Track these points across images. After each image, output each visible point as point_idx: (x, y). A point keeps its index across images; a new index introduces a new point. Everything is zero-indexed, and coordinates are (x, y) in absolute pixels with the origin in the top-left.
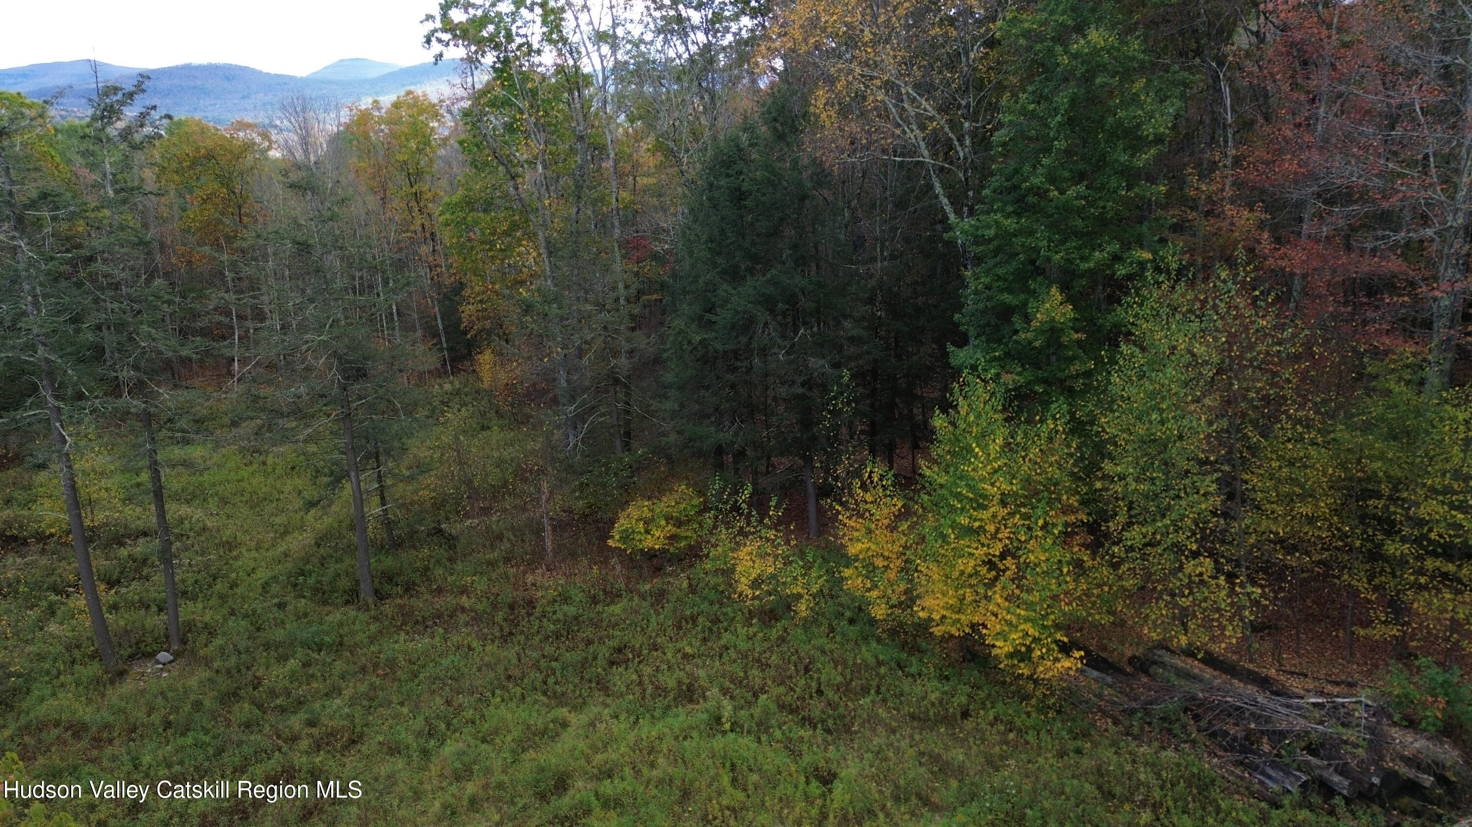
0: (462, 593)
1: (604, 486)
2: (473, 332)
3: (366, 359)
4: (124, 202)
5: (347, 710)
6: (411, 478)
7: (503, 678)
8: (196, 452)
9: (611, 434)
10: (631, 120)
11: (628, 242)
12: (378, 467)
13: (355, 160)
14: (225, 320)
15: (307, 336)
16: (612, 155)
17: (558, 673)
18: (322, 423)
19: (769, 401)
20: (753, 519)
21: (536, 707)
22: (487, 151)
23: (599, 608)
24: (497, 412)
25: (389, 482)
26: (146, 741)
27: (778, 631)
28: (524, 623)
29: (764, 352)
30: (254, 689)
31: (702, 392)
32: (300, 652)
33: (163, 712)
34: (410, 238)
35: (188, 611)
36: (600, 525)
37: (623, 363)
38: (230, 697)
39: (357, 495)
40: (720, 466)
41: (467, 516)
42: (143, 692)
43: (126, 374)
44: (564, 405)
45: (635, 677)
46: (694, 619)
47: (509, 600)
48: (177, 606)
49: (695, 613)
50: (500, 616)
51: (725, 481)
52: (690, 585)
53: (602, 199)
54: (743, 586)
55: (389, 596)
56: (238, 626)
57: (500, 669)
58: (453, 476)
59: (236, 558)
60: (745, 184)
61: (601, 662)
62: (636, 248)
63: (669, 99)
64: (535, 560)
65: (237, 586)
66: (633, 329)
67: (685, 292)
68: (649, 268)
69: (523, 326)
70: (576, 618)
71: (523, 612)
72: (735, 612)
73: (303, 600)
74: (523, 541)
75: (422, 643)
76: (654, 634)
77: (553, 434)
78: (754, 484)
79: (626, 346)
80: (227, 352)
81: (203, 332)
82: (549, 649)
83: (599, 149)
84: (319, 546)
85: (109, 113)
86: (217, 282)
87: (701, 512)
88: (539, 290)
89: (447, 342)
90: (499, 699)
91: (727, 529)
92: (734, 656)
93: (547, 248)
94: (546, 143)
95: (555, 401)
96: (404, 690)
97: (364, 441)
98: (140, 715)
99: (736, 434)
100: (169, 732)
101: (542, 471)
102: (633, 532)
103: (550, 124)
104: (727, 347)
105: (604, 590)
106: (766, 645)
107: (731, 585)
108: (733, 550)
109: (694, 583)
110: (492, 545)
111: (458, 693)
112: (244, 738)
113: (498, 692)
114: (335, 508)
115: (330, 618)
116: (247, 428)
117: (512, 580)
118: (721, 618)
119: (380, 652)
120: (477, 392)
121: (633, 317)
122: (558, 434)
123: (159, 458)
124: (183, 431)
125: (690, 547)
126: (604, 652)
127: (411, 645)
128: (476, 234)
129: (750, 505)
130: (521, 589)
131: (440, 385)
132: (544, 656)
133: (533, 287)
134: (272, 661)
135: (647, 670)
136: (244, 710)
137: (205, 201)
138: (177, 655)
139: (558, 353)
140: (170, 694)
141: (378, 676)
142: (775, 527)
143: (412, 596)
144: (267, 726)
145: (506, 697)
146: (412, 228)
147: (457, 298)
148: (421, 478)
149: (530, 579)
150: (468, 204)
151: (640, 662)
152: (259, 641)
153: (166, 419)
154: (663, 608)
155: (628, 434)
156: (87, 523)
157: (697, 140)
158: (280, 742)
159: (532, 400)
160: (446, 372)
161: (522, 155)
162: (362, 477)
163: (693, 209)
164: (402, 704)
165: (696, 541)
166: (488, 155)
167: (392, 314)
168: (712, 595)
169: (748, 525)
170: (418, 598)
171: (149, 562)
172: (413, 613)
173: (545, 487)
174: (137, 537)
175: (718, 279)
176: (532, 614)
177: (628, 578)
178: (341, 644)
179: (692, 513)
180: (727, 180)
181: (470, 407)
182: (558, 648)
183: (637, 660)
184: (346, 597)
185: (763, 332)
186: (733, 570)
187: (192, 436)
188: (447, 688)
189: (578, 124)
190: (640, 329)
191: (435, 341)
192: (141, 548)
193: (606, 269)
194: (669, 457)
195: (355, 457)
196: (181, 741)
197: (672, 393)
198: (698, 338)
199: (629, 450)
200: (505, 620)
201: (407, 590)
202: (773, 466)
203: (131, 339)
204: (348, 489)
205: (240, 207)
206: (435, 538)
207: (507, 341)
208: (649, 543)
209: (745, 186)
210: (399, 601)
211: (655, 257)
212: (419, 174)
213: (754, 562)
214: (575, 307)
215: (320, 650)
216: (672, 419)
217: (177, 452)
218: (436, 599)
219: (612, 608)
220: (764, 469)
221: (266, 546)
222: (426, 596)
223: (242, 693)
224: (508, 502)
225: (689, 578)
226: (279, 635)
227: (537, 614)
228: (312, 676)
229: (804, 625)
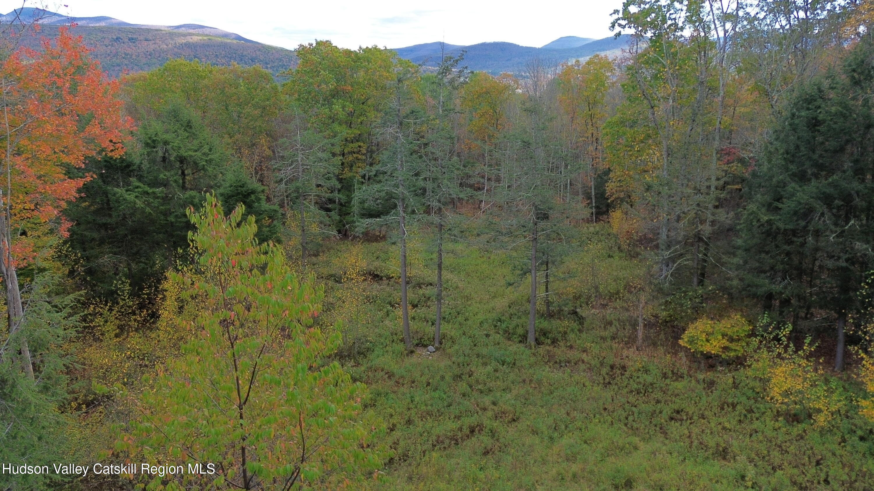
0: (584, 351)
1: (682, 305)
2: (612, 199)
3: (550, 209)
4: (447, 115)
5: (513, 402)
6: (564, 279)
7: (601, 409)
8: (459, 247)
9: (691, 273)
10: (739, 71)
11: (722, 150)
12: (547, 270)
13: (561, 95)
14: (482, 180)
15: (520, 193)
16: (722, 94)
17: (636, 415)
18: (521, 241)
19: (816, 268)
20: (790, 350)
21: (619, 432)
22: (639, 91)
23: (668, 381)
24: (619, 248)
25: (551, 279)
26: (418, 389)
27: (798, 430)
28: (618, 379)
29: (817, 233)
30: (469, 376)
31: (763, 255)
32: (494, 363)
33: (427, 377)
34: (584, 141)
35: (446, 328)
36: (676, 330)
37: (707, 229)
38: (458, 377)
39: (534, 283)
40: (768, 307)
41: (593, 307)
42: (420, 364)
43: (435, 204)
44: (662, 250)
45: (686, 432)
46: (734, 406)
47: (611, 363)
48: (440, 324)
49: (735, 402)
50: (604, 371)
51: (771, 318)
52: (734, 383)
53: (710, 122)
54: (775, 392)
55: (543, 343)
56: (466, 341)
57: (601, 402)
58: (588, 282)
59: (470, 306)
60: (821, 115)
61: (665, 415)
62: (728, 154)
63: (770, 56)
64: (631, 341)
65: (468, 320)
66: (716, 207)
67: (760, 186)
68: (736, 168)
69: (644, 198)
70: (651, 384)
71: (619, 372)
72: (766, 408)
73: (498, 335)
74: (624, 328)
75: (557, 375)
76: (703, 408)
77: (652, 267)
78: (794, 324)
79: (711, 218)
80: (480, 198)
81: (471, 186)
82: (632, 399)
83: (713, 90)
84: (510, 307)
85: (446, 71)
86: (481, 159)
87: (749, 336)
88: (657, 177)
89: (595, 202)
90: (597, 421)
91: (769, 352)
92: (761, 438)
93: (667, 151)
94: (677, 86)
95: (657, 247)
96: (545, 399)
97: (541, 254)
98: (417, 375)
99: (785, 288)
100: (429, 388)
101: (642, 289)
102: (698, 339)
103: (681, 75)
104: (788, 227)
105: (672, 371)
106: (787, 437)
107: (765, 390)
108: (771, 367)
109: (737, 382)
110: (605, 327)
111: (574, 410)
112: (461, 401)
113: (597, 416)
114: (521, 288)
115: (510, 348)
116: (484, 238)
117: (615, 351)
118: (755, 410)
119: (534, 374)
120: (609, 235)
121: (718, 199)
122: (656, 268)
123: (442, 248)
124: (455, 236)
125: (738, 357)
126: (667, 411)
127: (552, 374)
128: (623, 141)
129: (789, 339)
130: (619, 358)
131: (587, 227)
132: (628, 402)
133: (654, 175)
134: (480, 364)
135: (695, 430)
136: (463, 386)
137: (481, 116)
138: (437, 349)
139: (664, 218)
140: (431, 369)
141: (531, 387)
142: (807, 358)
143: (555, 347)
144: (473, 398)
145: (602, 420)
146: (586, 135)
147: (605, 178)
148: (569, 280)
149: (625, 353)
150: (622, 122)
151: (691, 423)
152: (475, 351)
153: (448, 228)
154: (712, 392)
155: (703, 275)
156: (408, 274)
157: (786, 84)
158: (478, 409)
159: (642, 244)
160: (592, 221)
161: (661, 93)
162: (538, 274)
163: (776, 131)
164: (542, 407)
165: (743, 354)
166: (639, 93)
167: (567, 184)
168: (750, 393)
169: (786, 352)
170: (558, 348)
171: (431, 299)
172: (554, 356)
173: (643, 299)
174: (427, 286)
175: (788, 179)
176: (624, 375)
177: (690, 367)
178: (514, 364)
179: (743, 335)
180: (807, 112)
181: (603, 243)
182: (638, 399)
183: (689, 421)
184: (520, 339)
185: (819, 219)
186: (769, 381)
187: (459, 239)
188: (568, 405)
189: (701, 74)
190: (722, 207)
191: (589, 201)
192: (428, 291)
193: (705, 167)
194: (730, 295)
195: (536, 263)
196: (433, 394)
197: (739, 252)
198: (766, 218)
199: (702, 285)
200: (607, 374)
201: (553, 342)
202: (812, 314)
203: (439, 186)
204: (529, 278)
205: (497, 120)
206: (572, 316)
207: (631, 206)
208: (707, 348)
209: (821, 117)
210: (548, 348)
211: (742, 161)
212: (595, 103)
213: (786, 379)
214: (679, 190)
215: (503, 365)
216: (737, 270)
217: (450, 246)
218: (568, 352)
219: (676, 383)
220: (803, 315)
221: (484, 301)
222: (563, 349)
223: (463, 377)
224: (618, 304)
225: (734, 378)
226: (484, 351)
227: (627, 376)
228: (498, 378)
229: (820, 432)
